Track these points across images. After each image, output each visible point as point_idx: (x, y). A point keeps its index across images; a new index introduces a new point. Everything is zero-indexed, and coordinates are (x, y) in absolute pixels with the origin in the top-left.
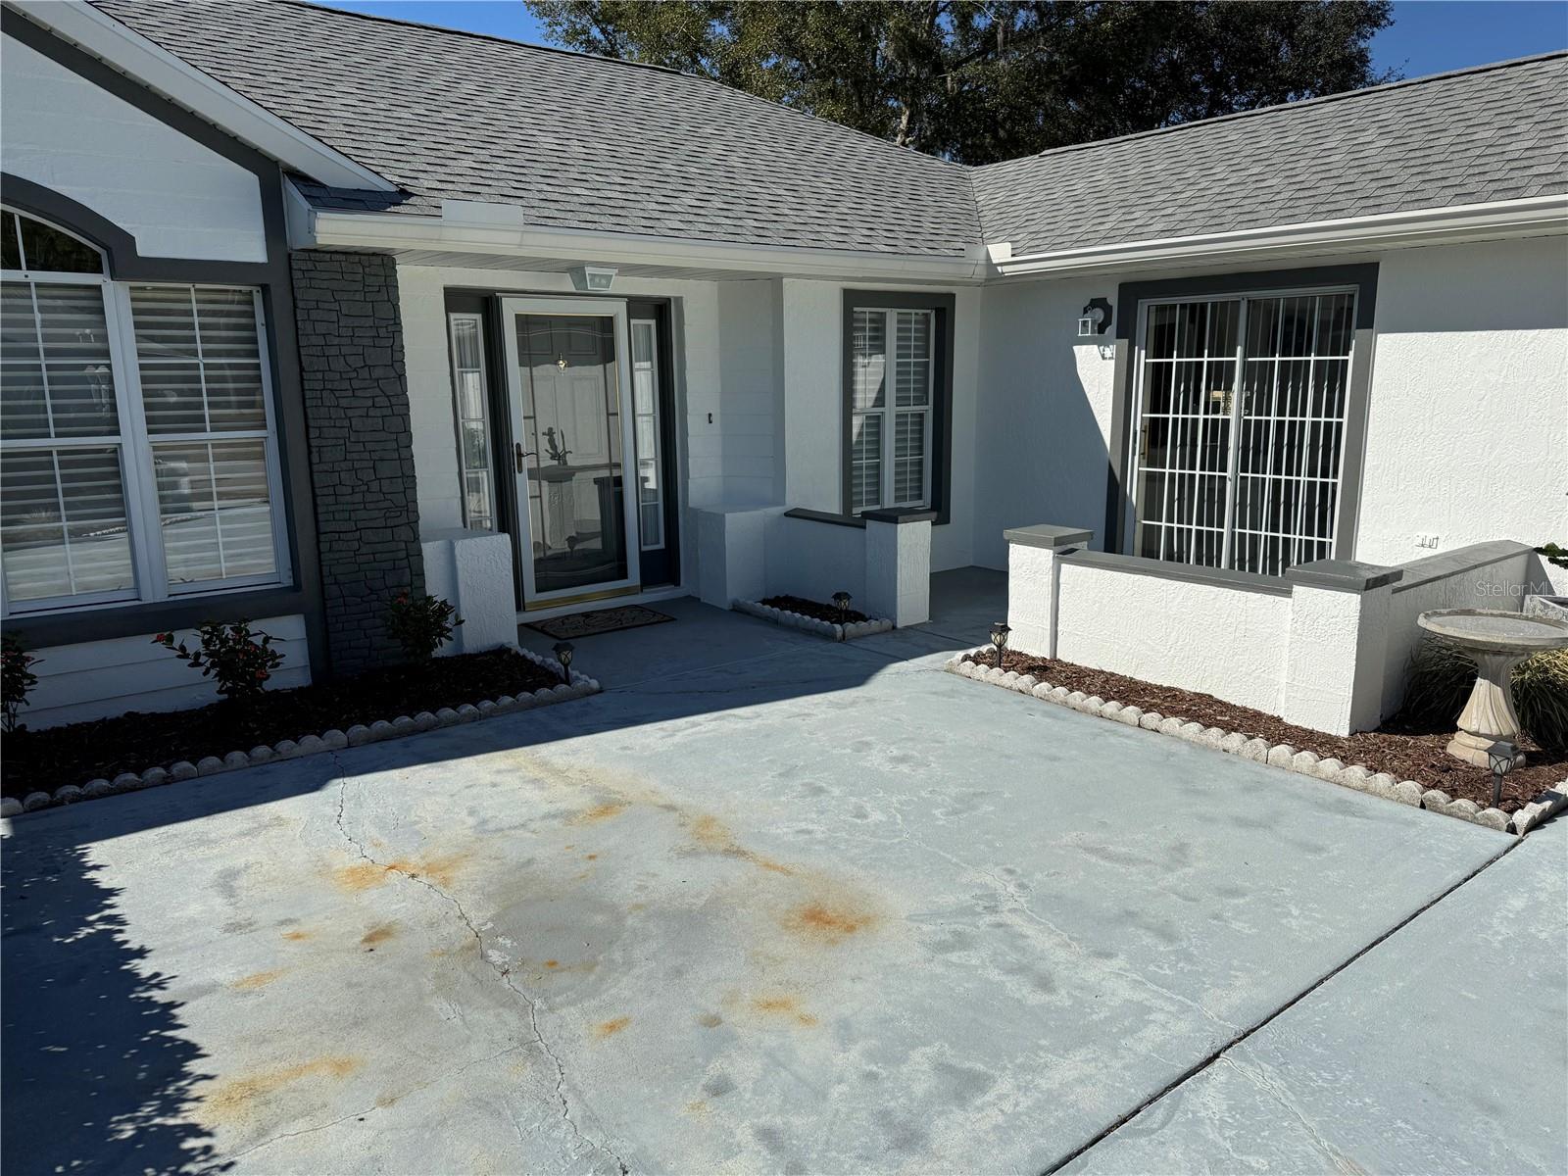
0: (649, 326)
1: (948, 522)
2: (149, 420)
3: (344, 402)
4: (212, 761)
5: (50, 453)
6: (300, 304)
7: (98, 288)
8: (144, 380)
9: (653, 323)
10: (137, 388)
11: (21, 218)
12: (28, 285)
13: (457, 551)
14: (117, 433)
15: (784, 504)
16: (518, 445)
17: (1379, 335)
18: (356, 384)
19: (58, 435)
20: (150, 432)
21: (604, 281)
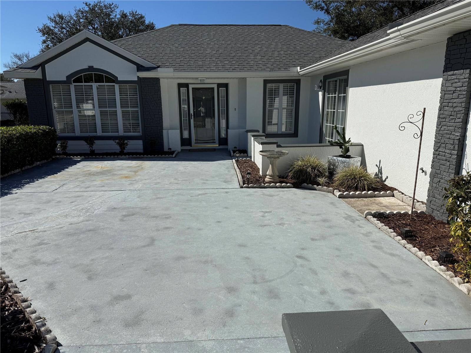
0: (224, 89)
1: (298, 137)
2: (121, 106)
3: (149, 104)
4: (109, 156)
5: (108, 111)
6: (142, 87)
7: (114, 85)
8: (120, 100)
9: (225, 88)
10: (119, 101)
11: (105, 75)
12: (105, 85)
13: (169, 132)
14: (116, 108)
15: (246, 129)
16: (191, 114)
17: (350, 89)
18: (151, 101)
19: (108, 108)
20: (121, 108)
21: (203, 81)
